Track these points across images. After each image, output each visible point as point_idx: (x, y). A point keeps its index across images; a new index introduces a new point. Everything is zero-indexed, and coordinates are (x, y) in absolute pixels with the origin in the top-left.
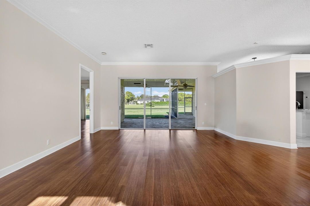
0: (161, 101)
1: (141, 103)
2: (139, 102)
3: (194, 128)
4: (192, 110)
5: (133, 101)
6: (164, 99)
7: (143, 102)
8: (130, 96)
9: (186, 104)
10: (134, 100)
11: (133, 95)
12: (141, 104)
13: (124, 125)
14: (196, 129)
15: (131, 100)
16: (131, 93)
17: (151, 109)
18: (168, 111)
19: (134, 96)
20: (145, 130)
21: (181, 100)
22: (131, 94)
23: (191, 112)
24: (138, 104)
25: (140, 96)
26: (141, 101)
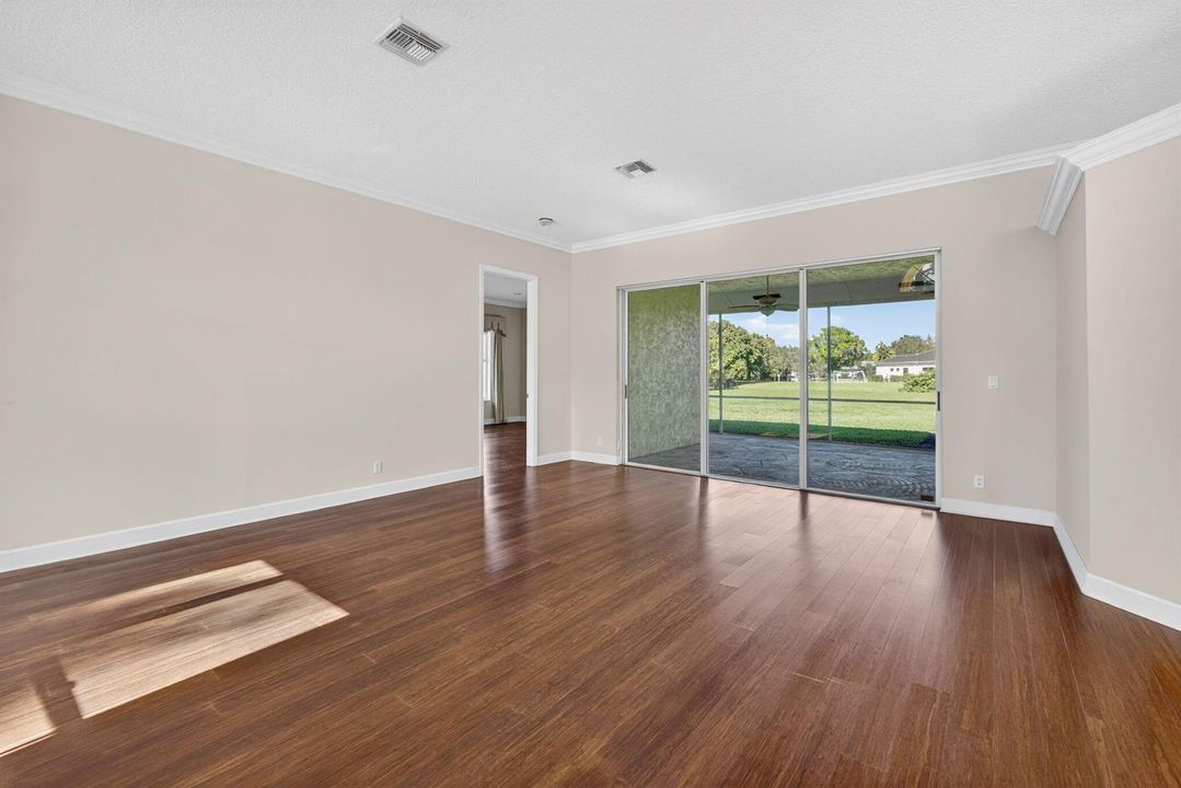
1: (895, 373)
2: (883, 371)
3: (931, 499)
5: (856, 367)
7: (901, 368)
8: (843, 346)
10: (864, 363)
11: (856, 340)
12: (894, 379)
14: (939, 504)
15: (846, 364)
16: (849, 334)
19: (863, 343)
22: (844, 337)
24: (879, 379)
25: (894, 345)
26: (895, 368)
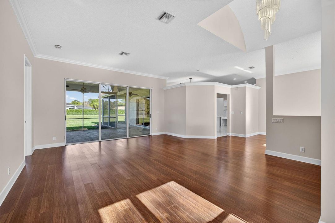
0: (71, 108)
3: (149, 134)
4: (125, 118)
6: (74, 107)
9: (111, 112)
13: (70, 141)
14: (150, 134)
17: (83, 118)
18: (97, 121)
20: (100, 142)
21: (97, 108)
23: (124, 120)
